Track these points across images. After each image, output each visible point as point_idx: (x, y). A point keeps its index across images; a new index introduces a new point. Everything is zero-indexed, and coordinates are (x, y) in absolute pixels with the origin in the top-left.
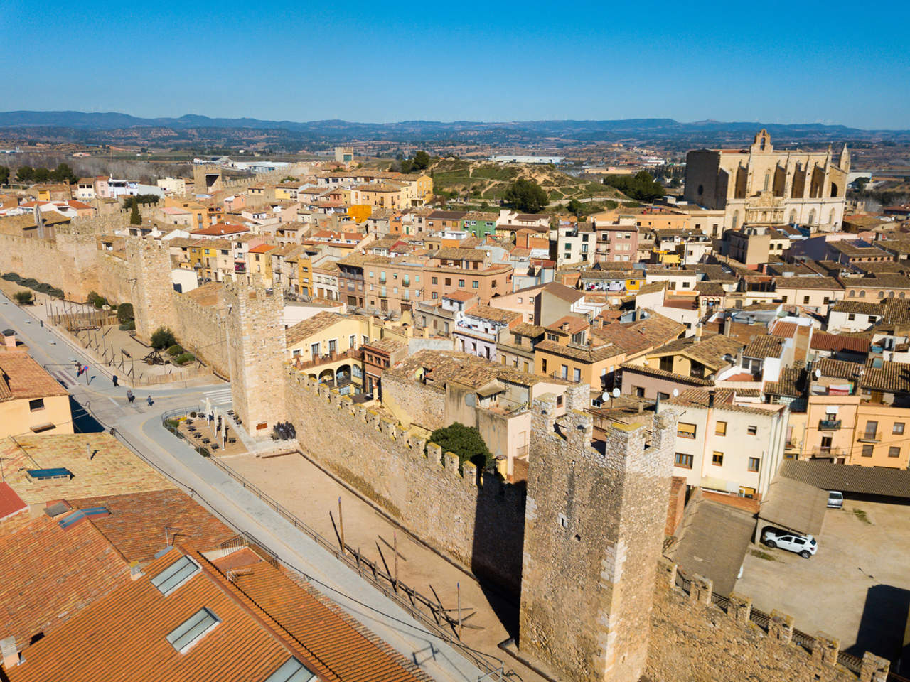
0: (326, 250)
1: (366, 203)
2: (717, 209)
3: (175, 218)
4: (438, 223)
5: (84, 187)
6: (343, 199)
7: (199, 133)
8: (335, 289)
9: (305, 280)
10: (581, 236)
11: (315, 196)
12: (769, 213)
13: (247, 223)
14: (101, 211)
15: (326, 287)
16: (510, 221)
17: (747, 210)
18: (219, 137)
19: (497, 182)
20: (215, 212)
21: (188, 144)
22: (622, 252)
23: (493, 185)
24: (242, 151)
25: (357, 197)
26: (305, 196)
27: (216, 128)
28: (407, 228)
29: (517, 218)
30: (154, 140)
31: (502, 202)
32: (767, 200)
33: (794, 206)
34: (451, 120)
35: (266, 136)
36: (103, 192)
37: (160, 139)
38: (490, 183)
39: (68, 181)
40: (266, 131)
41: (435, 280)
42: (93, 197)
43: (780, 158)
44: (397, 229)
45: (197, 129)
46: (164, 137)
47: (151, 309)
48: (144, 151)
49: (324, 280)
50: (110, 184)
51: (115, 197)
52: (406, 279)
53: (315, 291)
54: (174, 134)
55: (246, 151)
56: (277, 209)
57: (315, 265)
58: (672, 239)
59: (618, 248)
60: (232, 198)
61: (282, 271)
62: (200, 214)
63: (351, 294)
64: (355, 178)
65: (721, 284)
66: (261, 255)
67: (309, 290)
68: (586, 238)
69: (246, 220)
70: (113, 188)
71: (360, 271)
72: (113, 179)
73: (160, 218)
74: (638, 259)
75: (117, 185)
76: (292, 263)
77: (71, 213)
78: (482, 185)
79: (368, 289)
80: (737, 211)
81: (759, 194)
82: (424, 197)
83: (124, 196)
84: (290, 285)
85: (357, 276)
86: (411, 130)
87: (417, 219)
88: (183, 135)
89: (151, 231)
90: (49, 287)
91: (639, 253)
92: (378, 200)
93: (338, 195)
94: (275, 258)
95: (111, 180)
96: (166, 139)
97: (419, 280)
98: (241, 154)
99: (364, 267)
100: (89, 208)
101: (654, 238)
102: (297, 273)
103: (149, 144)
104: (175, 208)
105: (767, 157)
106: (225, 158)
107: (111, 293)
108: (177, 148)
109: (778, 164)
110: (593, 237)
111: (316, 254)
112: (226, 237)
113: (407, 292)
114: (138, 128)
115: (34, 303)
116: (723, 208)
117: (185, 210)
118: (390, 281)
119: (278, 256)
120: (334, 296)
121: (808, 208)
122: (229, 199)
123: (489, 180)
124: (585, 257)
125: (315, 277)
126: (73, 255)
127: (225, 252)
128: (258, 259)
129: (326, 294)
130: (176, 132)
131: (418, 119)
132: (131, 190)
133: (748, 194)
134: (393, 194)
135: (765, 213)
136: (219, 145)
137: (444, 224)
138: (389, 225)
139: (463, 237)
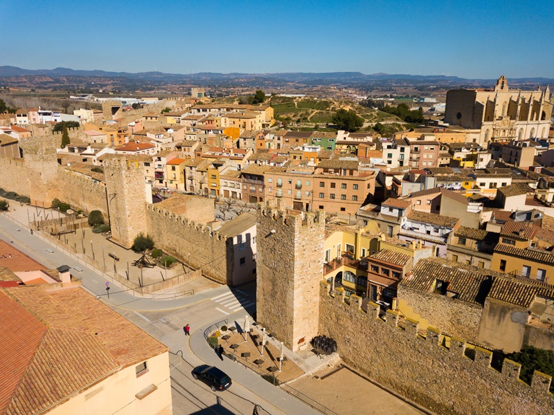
0: (228, 162)
1: (233, 126)
2: (473, 129)
3: (95, 138)
4: (292, 140)
5: (20, 116)
6: (215, 124)
7: (68, 79)
8: (238, 191)
9: (213, 185)
10: (399, 148)
11: (194, 122)
12: (507, 131)
13: (152, 141)
14: (35, 134)
15: (231, 190)
16: (345, 138)
17: (494, 129)
18: (81, 82)
19: (318, 111)
20: (122, 133)
21: (62, 87)
22: (428, 159)
23: (314, 113)
24: (101, 91)
25: (226, 122)
26: (186, 121)
27: (79, 77)
28: (269, 144)
29: (349, 136)
30: (38, 83)
31: (327, 124)
32: (506, 122)
33: (522, 126)
34: (228, 73)
35: (112, 82)
36: (34, 119)
37: (41, 83)
38: (312, 112)
39: (7, 111)
40: (112, 78)
41: (322, 184)
42: (27, 123)
43: (512, 94)
44: (261, 144)
45: (66, 77)
46: (44, 82)
47: (130, 218)
48: (33, 91)
49: (229, 185)
50: (40, 114)
51: (44, 123)
52: (299, 183)
53: (222, 192)
54: (50, 80)
55: (104, 91)
56: (171, 131)
57: (221, 174)
58: (460, 150)
59: (425, 156)
60: (134, 123)
61: (194, 178)
62: (112, 135)
63: (253, 194)
64: (219, 109)
65: (527, 183)
66: (176, 166)
67: (217, 192)
68: (402, 150)
69: (150, 139)
70: (41, 116)
71: (261, 178)
72: (41, 110)
73: (83, 138)
74: (439, 164)
75: (45, 114)
76: (202, 172)
77: (15, 135)
78: (307, 113)
79: (267, 191)
80: (488, 130)
81: (501, 118)
82: (270, 121)
83: (51, 122)
84: (201, 188)
85: (260, 182)
86: (204, 78)
87: (276, 138)
88: (57, 81)
89: (86, 149)
90: (16, 195)
91: (440, 160)
92: (242, 124)
93: (212, 121)
94: (188, 169)
95: (40, 111)
96: (46, 83)
97: (309, 185)
98: (100, 93)
99: (264, 175)
100: (27, 131)
101: (448, 149)
102: (206, 179)
103: (35, 86)
104: (93, 131)
105: (505, 94)
106: (91, 95)
107: (73, 200)
108: (55, 89)
109: (510, 99)
110: (407, 149)
111: (221, 165)
112: (141, 152)
113: (299, 194)
114: (26, 76)
115: (9, 209)
116: (480, 128)
117: (100, 132)
118: (286, 185)
119: (191, 168)
120: (238, 196)
121: (530, 127)
122: (131, 124)
123: (311, 110)
124: (401, 163)
125: (222, 182)
126: (39, 171)
127: (147, 164)
128: (174, 169)
129: (231, 194)
130: (52, 78)
131: (208, 72)
132: (56, 118)
133: (495, 119)
134: (250, 120)
135: (504, 131)
136: (82, 86)
137: (297, 141)
138: (255, 142)
139: (318, 150)
